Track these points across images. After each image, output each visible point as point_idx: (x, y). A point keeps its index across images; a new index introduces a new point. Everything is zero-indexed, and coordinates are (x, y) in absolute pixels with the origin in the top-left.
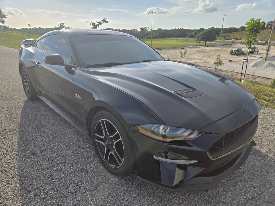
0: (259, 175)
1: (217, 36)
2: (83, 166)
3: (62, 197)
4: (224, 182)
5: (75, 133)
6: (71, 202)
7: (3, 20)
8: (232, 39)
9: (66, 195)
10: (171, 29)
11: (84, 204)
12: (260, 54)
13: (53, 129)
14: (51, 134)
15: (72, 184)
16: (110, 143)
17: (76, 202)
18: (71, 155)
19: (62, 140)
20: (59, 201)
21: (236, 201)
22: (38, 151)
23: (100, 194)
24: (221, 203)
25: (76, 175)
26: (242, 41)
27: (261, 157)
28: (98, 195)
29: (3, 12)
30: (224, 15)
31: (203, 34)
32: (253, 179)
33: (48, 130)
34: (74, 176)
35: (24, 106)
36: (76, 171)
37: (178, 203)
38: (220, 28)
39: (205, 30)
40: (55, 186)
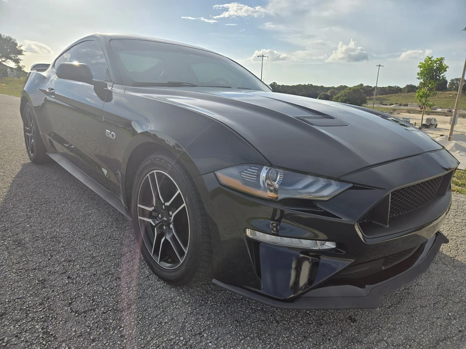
0: (458, 297)
1: (369, 99)
2: (109, 267)
3: (56, 319)
4: (389, 307)
5: (105, 215)
6: (74, 330)
7: (18, 58)
8: (393, 104)
9: (66, 316)
10: (292, 85)
11: (100, 333)
12: (440, 129)
13: (64, 206)
14: (59, 214)
15: (82, 297)
16: (165, 219)
17: (83, 330)
18: (91, 248)
19: (79, 224)
20: (48, 326)
21: (414, 341)
22: (27, 239)
23: (136, 316)
24: (383, 345)
25: (94, 281)
26: (409, 107)
27: (458, 267)
28: (131, 318)
29: (18, 45)
30: (379, 66)
31: (345, 95)
32: (446, 304)
33: (55, 208)
34: (88, 284)
35: (21, 172)
36: (94, 275)
37: (295, 340)
38: (373, 87)
39: (348, 88)
40: (46, 299)
